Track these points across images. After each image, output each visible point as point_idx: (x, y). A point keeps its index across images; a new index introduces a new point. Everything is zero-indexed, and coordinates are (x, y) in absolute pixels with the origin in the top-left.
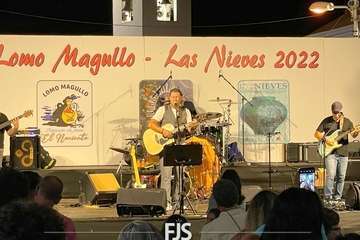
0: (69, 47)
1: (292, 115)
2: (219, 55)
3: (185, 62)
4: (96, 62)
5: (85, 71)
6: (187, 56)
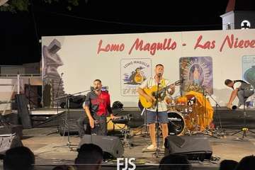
0: (138, 40)
2: (229, 41)
5: (147, 53)
6: (208, 42)
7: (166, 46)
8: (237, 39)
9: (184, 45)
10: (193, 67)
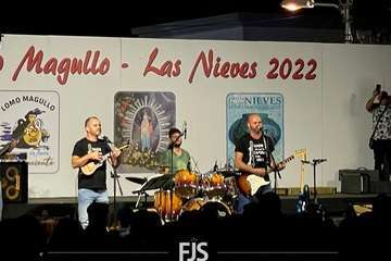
0: (32, 49)
3: (166, 70)
4: (64, 69)
5: (51, 79)
6: (169, 63)
7: (90, 66)
8: (219, 60)
9: (125, 66)
10: (141, 114)
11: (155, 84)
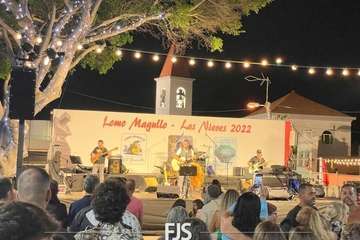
0: (137, 118)
1: (237, 154)
2: (206, 125)
3: (190, 127)
4: (149, 126)
5: (144, 130)
6: (190, 125)
7: (159, 125)
8: (211, 124)
11: (187, 133)
